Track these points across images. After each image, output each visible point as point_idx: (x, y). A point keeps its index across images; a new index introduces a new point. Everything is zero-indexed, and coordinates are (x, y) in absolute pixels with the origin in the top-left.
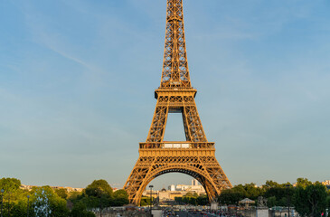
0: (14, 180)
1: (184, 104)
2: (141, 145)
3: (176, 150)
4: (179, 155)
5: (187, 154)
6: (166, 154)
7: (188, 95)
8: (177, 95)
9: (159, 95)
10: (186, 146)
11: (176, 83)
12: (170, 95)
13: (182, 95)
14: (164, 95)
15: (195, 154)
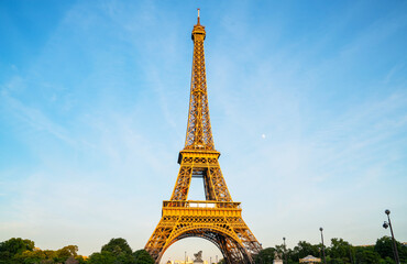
0: (27, 242)
1: (208, 165)
2: (165, 203)
3: (202, 210)
4: (204, 214)
5: (213, 214)
6: (191, 214)
7: (212, 157)
8: (201, 156)
9: (184, 156)
10: (212, 206)
11: (200, 146)
12: (194, 156)
13: (207, 157)
14: (188, 156)
15: (221, 214)
